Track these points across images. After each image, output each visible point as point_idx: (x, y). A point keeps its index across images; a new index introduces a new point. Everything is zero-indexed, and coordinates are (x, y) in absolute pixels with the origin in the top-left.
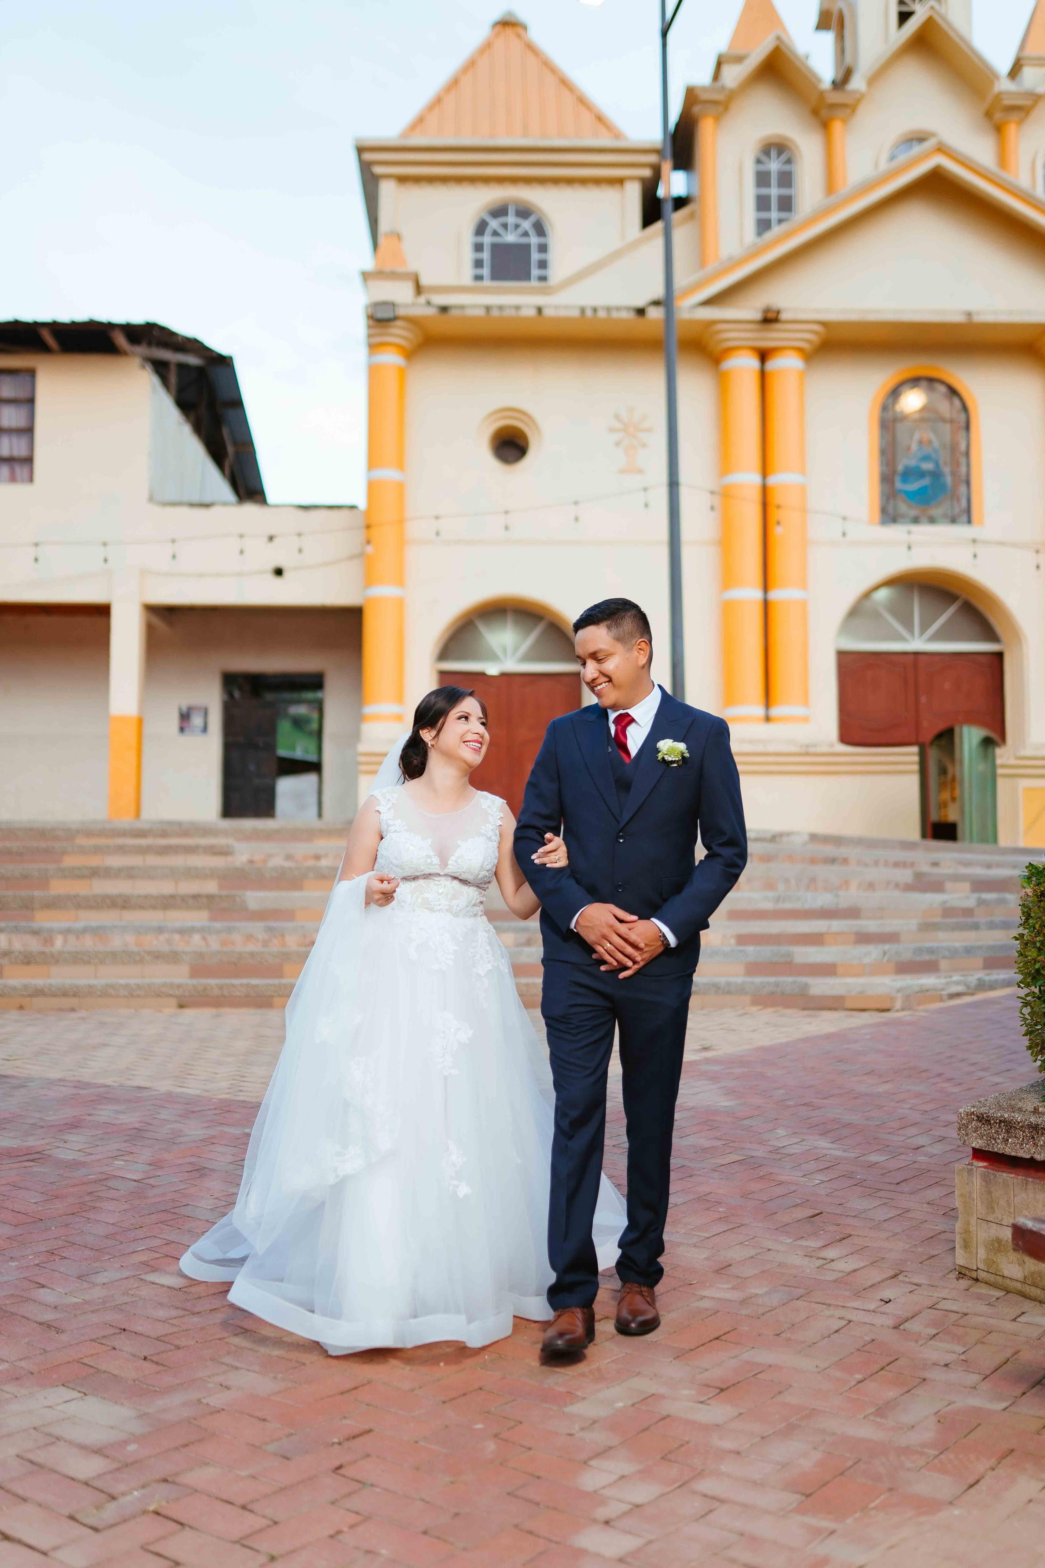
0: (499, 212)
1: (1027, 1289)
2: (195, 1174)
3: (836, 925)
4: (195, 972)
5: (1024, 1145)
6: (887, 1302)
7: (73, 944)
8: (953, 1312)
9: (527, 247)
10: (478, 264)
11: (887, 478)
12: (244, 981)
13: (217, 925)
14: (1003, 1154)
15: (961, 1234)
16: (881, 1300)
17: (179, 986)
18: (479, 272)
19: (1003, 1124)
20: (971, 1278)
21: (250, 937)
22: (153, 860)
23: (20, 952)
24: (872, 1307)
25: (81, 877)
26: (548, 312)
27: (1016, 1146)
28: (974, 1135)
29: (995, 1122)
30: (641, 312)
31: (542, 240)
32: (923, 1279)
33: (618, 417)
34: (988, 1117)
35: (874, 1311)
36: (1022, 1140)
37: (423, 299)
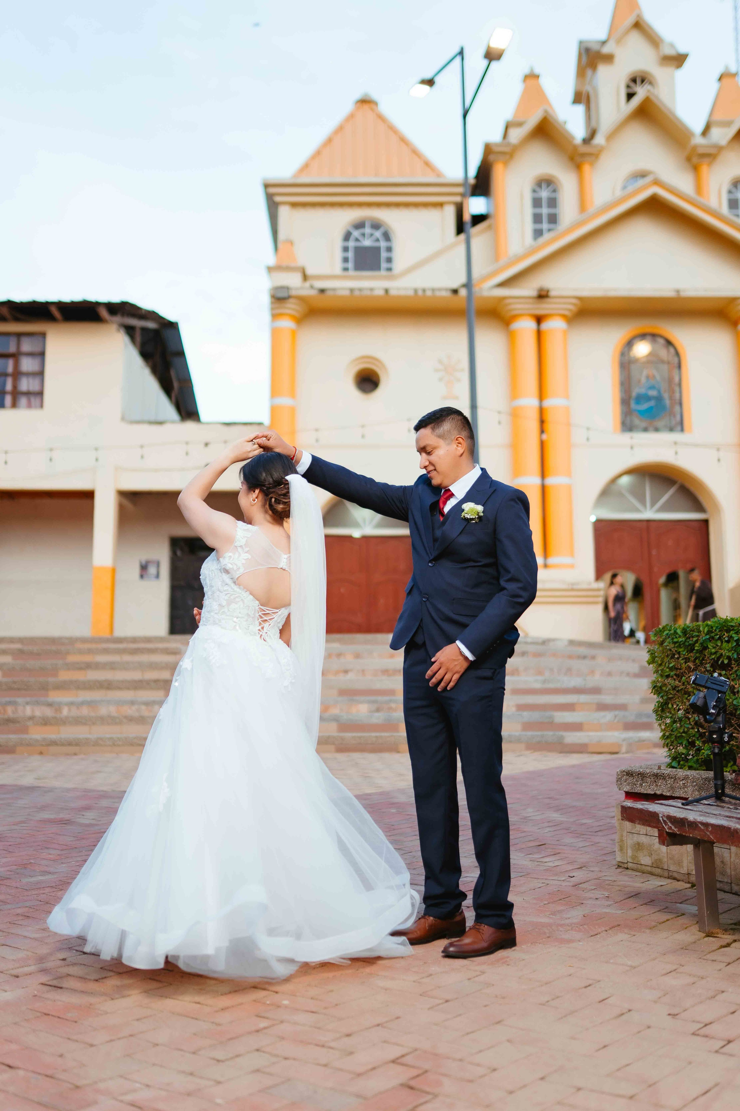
0: (360, 225)
3: (583, 699)
5: (651, 786)
6: (572, 877)
7: (75, 712)
8: (609, 880)
9: (377, 249)
10: (346, 260)
11: (625, 402)
14: (640, 793)
15: (618, 842)
16: (569, 876)
18: (346, 265)
19: (639, 776)
20: (624, 868)
22: (127, 658)
23: (40, 717)
24: (563, 879)
25: (80, 669)
26: (393, 292)
27: (646, 787)
28: (625, 783)
29: (636, 775)
30: (455, 291)
31: (388, 244)
32: (596, 869)
33: (440, 362)
34: (632, 772)
35: (563, 881)
36: (649, 783)
37: (307, 284)
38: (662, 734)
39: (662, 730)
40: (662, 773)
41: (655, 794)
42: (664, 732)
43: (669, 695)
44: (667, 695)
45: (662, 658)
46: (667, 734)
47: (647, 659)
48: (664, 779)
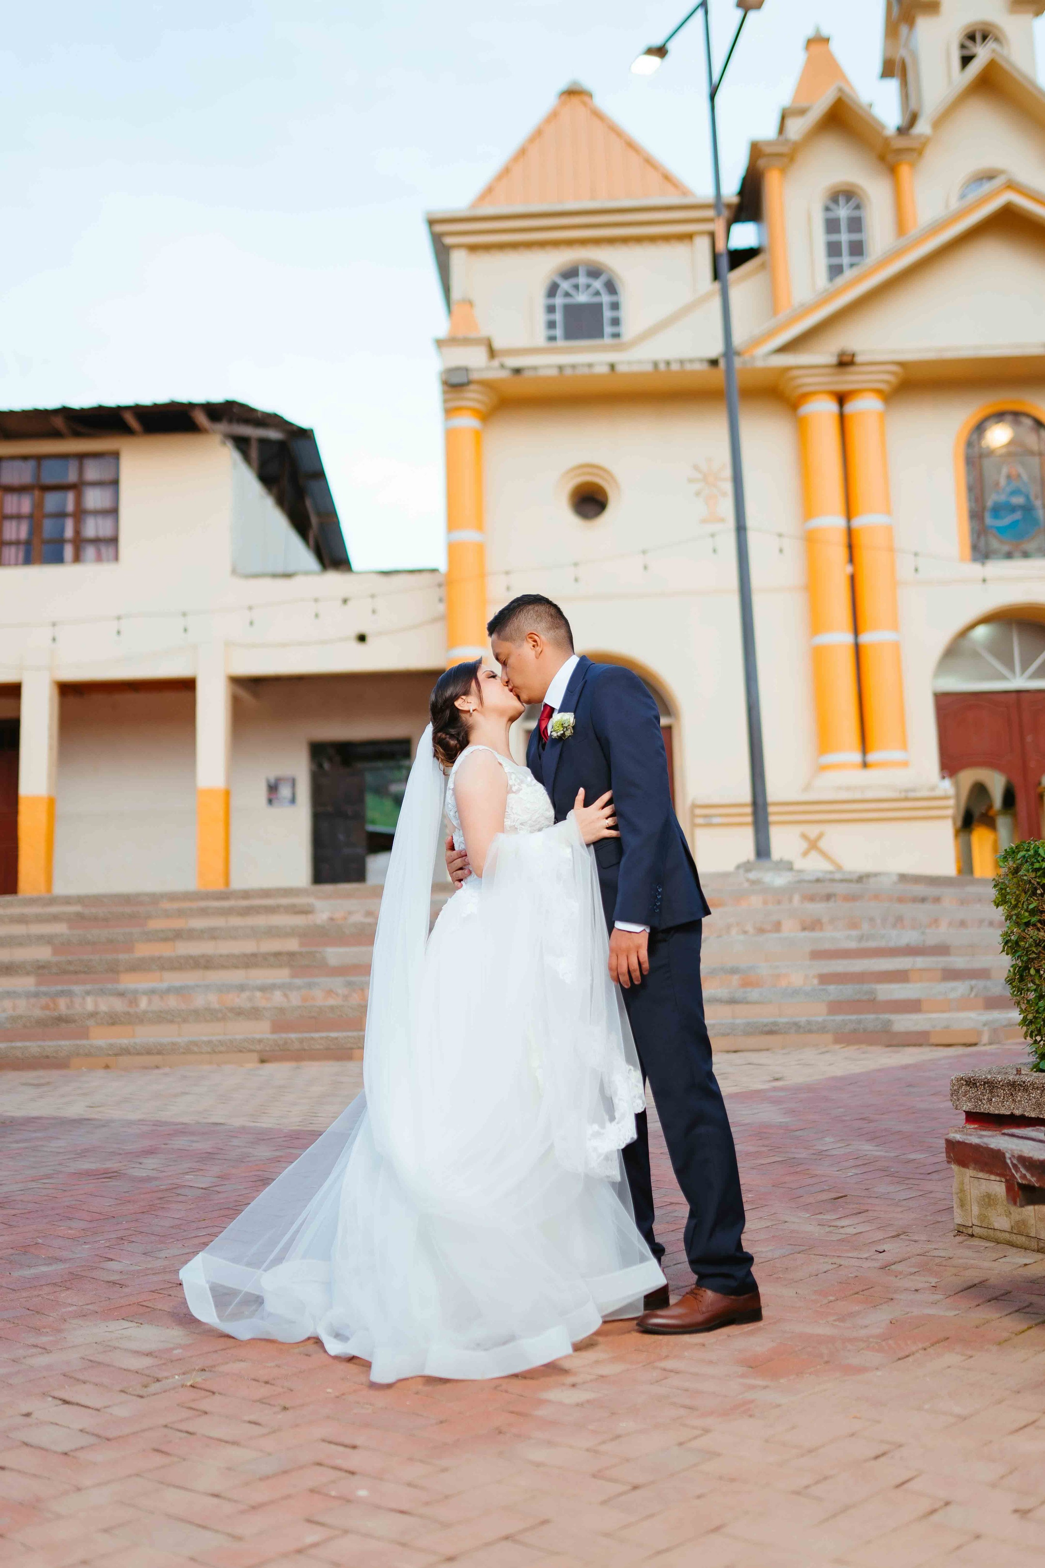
0: (570, 273)
1: (1014, 1238)
2: (259, 1183)
3: (920, 962)
4: (277, 1027)
5: (1005, 1102)
6: (880, 1252)
7: (157, 1004)
8: (940, 1257)
9: (600, 306)
10: (551, 325)
11: (976, 515)
12: (324, 1034)
13: (298, 981)
14: (988, 1114)
15: (957, 1194)
16: (876, 1251)
17: (260, 1041)
18: (552, 332)
19: (987, 1085)
20: (968, 1234)
21: (330, 992)
22: (236, 921)
23: (106, 1013)
24: (866, 1256)
25: (166, 939)
26: (621, 368)
27: (998, 1104)
28: (964, 1098)
29: (981, 1085)
30: (714, 363)
31: (613, 298)
32: (924, 1238)
33: (696, 468)
34: (974, 1080)
35: (866, 1259)
36: (1002, 1098)
37: (496, 363)
38: (1022, 1016)
39: (1022, 1011)
40: (1022, 1081)
41: (1012, 1115)
42: (1025, 1014)
43: (1030, 954)
44: (1026, 955)
45: (1017, 895)
46: (1030, 1017)
47: (993, 897)
48: (1026, 1090)
